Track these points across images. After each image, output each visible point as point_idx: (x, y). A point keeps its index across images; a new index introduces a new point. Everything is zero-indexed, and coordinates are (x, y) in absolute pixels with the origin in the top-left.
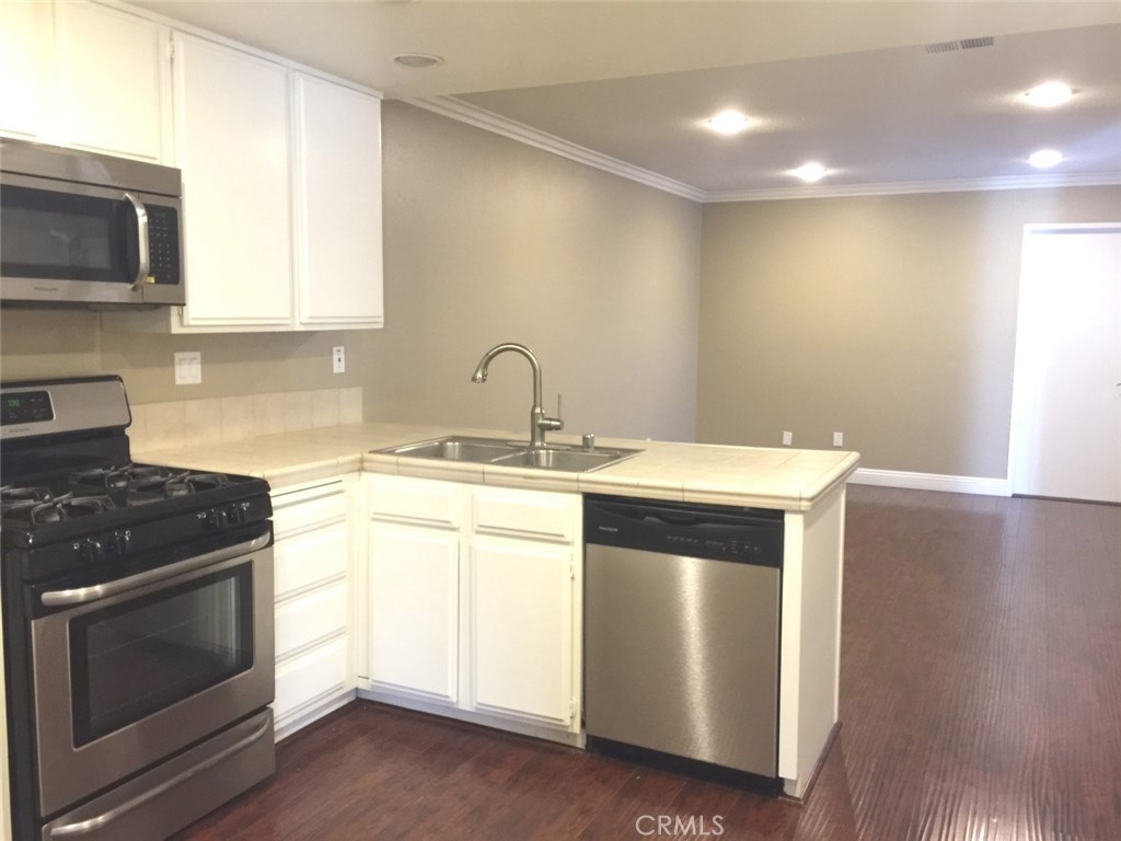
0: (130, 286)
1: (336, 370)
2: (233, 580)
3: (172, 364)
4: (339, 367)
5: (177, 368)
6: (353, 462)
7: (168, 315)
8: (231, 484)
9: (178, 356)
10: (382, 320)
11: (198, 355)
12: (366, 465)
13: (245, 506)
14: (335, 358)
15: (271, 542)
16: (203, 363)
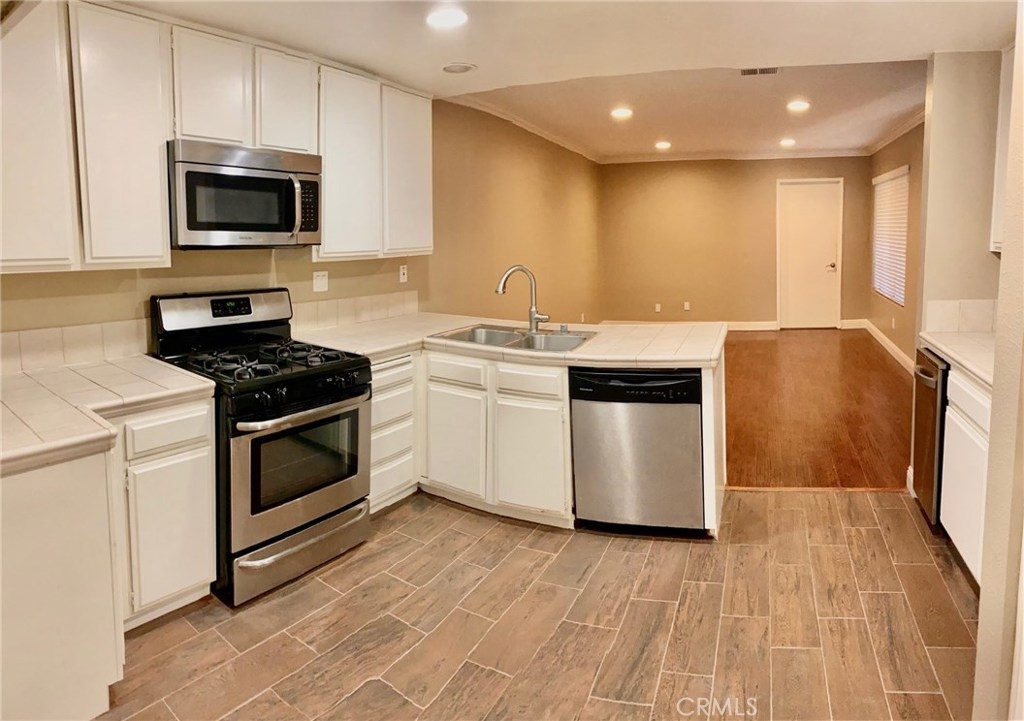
0: (290, 234)
1: (401, 281)
2: (347, 420)
3: (312, 279)
4: (403, 279)
5: (314, 281)
6: (417, 344)
7: (311, 251)
8: (346, 358)
9: (315, 274)
10: (432, 249)
11: (326, 273)
12: (425, 345)
13: (355, 374)
14: (401, 273)
15: (370, 397)
16: (329, 278)
